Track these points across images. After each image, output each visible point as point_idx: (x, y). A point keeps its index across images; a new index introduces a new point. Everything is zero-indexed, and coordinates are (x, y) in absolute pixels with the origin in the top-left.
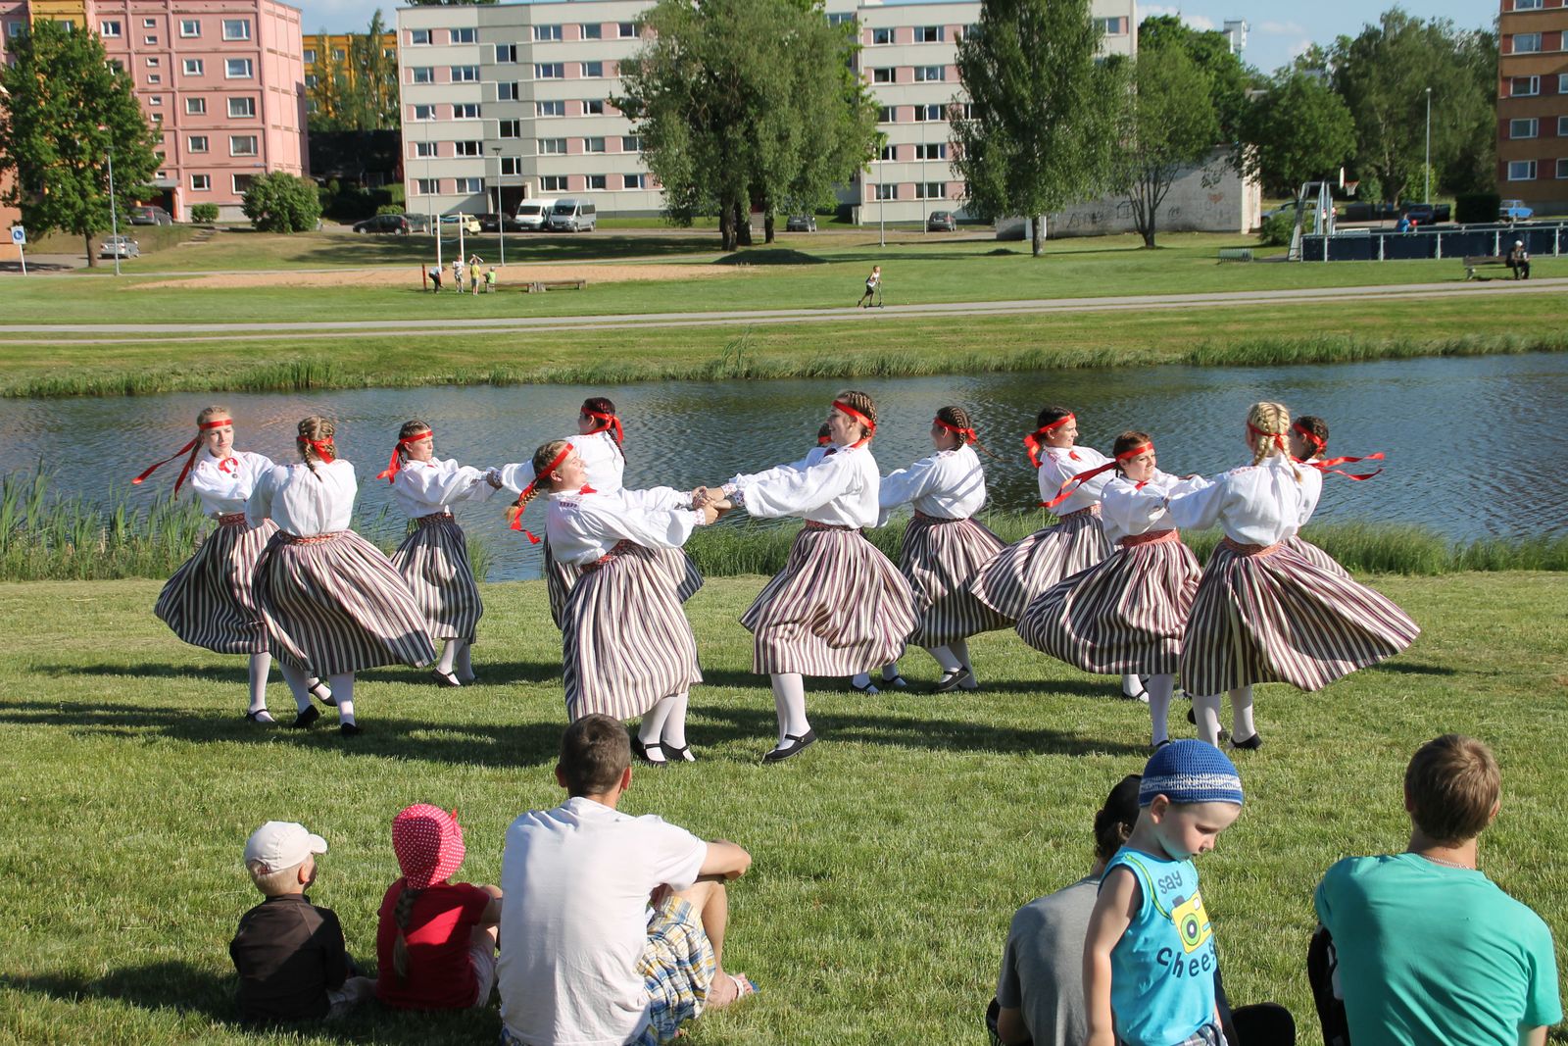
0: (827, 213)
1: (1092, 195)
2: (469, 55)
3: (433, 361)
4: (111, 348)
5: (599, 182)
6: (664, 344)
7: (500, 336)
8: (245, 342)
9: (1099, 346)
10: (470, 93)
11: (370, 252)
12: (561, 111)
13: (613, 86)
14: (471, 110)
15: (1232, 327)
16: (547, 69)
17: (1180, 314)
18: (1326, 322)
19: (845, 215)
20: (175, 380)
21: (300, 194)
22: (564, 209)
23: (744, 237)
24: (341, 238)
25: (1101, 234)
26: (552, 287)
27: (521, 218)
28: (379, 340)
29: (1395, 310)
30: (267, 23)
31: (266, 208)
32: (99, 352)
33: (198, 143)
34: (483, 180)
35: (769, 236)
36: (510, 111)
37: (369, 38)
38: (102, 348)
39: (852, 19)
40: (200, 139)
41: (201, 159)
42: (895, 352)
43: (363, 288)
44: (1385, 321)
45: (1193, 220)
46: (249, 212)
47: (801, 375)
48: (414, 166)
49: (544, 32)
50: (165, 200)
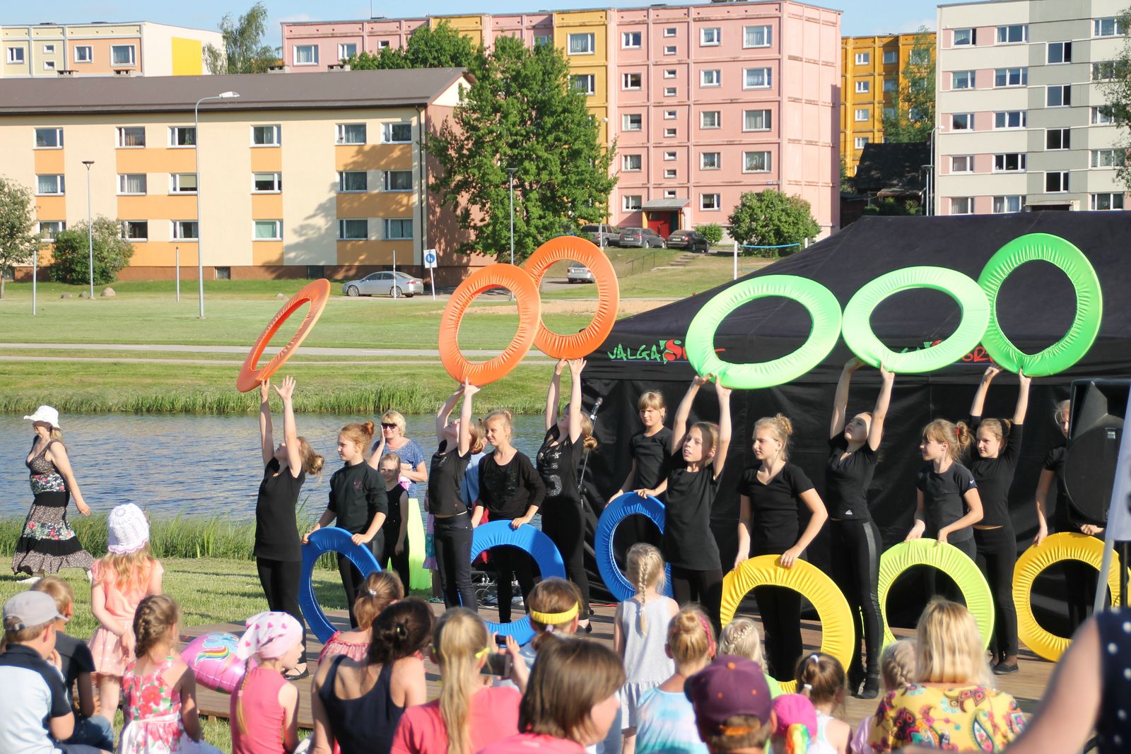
2: (1016, 56)
10: (1015, 98)
14: (1014, 118)
16: (1107, 69)
21: (789, 215)
30: (793, 28)
33: (711, 159)
34: (1024, 198)
36: (1060, 118)
40: (712, 155)
41: (712, 177)
48: (946, 182)
49: (1106, 25)
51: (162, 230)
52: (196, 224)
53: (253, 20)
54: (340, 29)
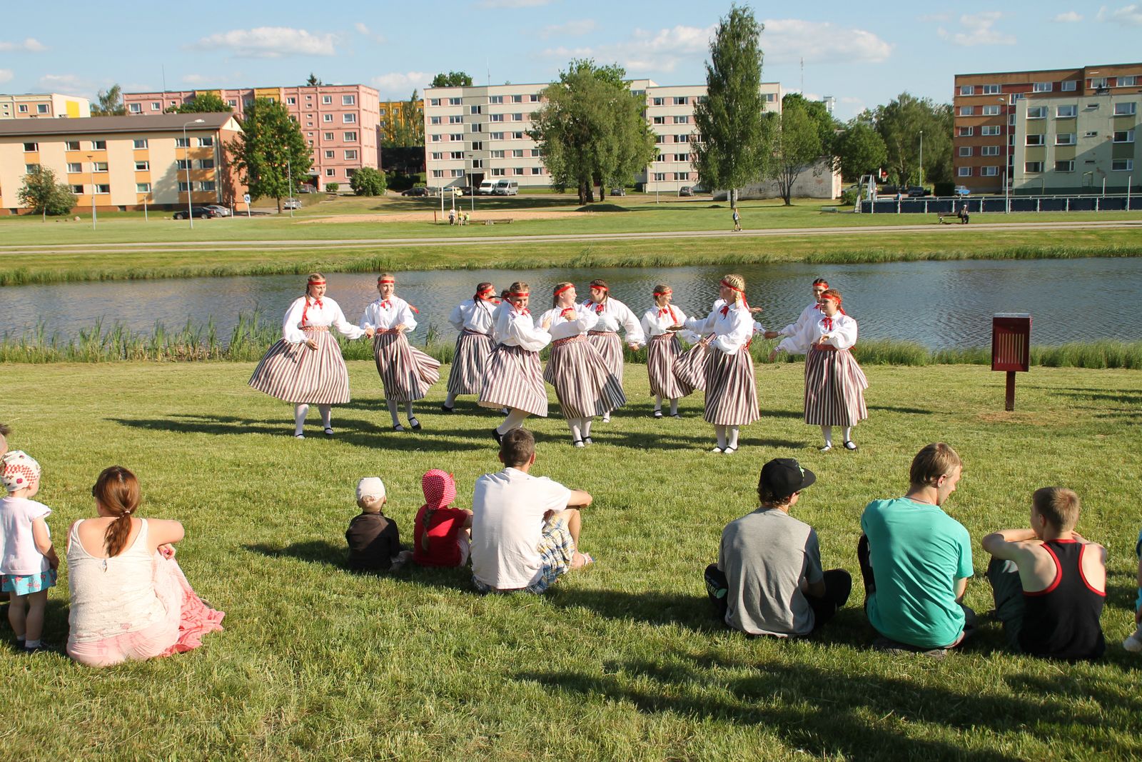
0: (631, 187)
1: (761, 179)
2: (458, 111)
3: (439, 258)
4: (288, 251)
5: (520, 171)
6: (551, 250)
7: (471, 245)
8: (351, 249)
9: (763, 253)
10: (458, 129)
11: (409, 205)
12: (502, 137)
13: (527, 125)
14: (458, 137)
15: (827, 245)
16: (495, 117)
17: (802, 238)
18: (872, 243)
19: (639, 188)
20: (317, 267)
21: (377, 178)
22: (503, 185)
23: (590, 199)
24: (396, 199)
25: (764, 198)
26: (497, 222)
27: (482, 189)
28: (414, 248)
29: (905, 238)
30: (363, 97)
31: (360, 185)
32: (283, 254)
33: (329, 154)
34: (464, 171)
35: (602, 198)
36: (477, 137)
37: (411, 103)
38: (284, 252)
39: (643, 93)
40: (330, 152)
41: (330, 162)
42: (663, 255)
43: (406, 223)
44: (900, 243)
45: (808, 192)
46: (353, 187)
47: (617, 265)
48: (431, 164)
49: (494, 99)
50: (314, 181)
51: (91, 190)
52: (108, 186)
53: (114, 91)
54: (151, 96)
